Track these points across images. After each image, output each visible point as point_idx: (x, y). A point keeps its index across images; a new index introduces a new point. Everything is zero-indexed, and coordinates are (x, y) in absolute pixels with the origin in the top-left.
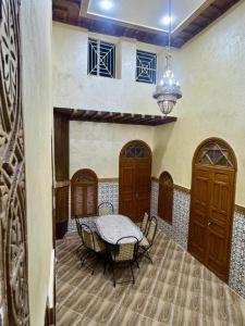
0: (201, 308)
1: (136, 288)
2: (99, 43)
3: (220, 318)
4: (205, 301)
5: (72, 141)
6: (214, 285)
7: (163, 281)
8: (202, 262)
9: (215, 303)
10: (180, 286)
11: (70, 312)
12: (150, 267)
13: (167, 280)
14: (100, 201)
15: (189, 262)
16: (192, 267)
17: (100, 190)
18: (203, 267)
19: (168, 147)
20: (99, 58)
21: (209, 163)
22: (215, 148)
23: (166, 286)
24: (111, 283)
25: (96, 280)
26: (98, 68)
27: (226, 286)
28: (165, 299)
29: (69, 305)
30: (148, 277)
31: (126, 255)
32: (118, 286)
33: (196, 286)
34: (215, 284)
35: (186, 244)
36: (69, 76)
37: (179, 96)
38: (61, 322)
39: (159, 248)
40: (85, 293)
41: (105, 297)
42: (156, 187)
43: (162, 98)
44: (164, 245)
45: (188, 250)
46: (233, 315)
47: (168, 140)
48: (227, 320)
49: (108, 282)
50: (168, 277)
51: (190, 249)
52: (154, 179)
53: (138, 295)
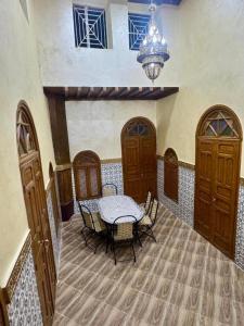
0: (203, 285)
1: (137, 267)
2: (86, 10)
3: (222, 294)
4: (207, 278)
5: (70, 123)
6: (219, 262)
7: (166, 258)
8: (208, 240)
9: (219, 280)
10: (183, 263)
11: (70, 288)
12: (153, 245)
13: (170, 258)
14: (104, 182)
15: (195, 239)
16: (197, 244)
17: (103, 172)
18: (209, 244)
19: (172, 120)
20: (87, 28)
21: (213, 135)
22: (219, 117)
23: (168, 264)
24: (113, 261)
25: (97, 259)
26: (88, 38)
27: (232, 263)
28: (166, 276)
29: (69, 282)
30: (151, 255)
31: (125, 234)
32: (119, 265)
33: (199, 264)
34: (220, 260)
35: (192, 222)
36: (55, 50)
37: (166, 57)
38: (61, 298)
39: (164, 227)
40: (86, 272)
41: (105, 274)
42: (161, 165)
43: (146, 61)
44: (171, 224)
45: (195, 228)
46: (236, 292)
47: (170, 114)
48: (230, 296)
49: (110, 261)
50: (171, 255)
51: (197, 227)
52: (159, 157)
53: (138, 272)
